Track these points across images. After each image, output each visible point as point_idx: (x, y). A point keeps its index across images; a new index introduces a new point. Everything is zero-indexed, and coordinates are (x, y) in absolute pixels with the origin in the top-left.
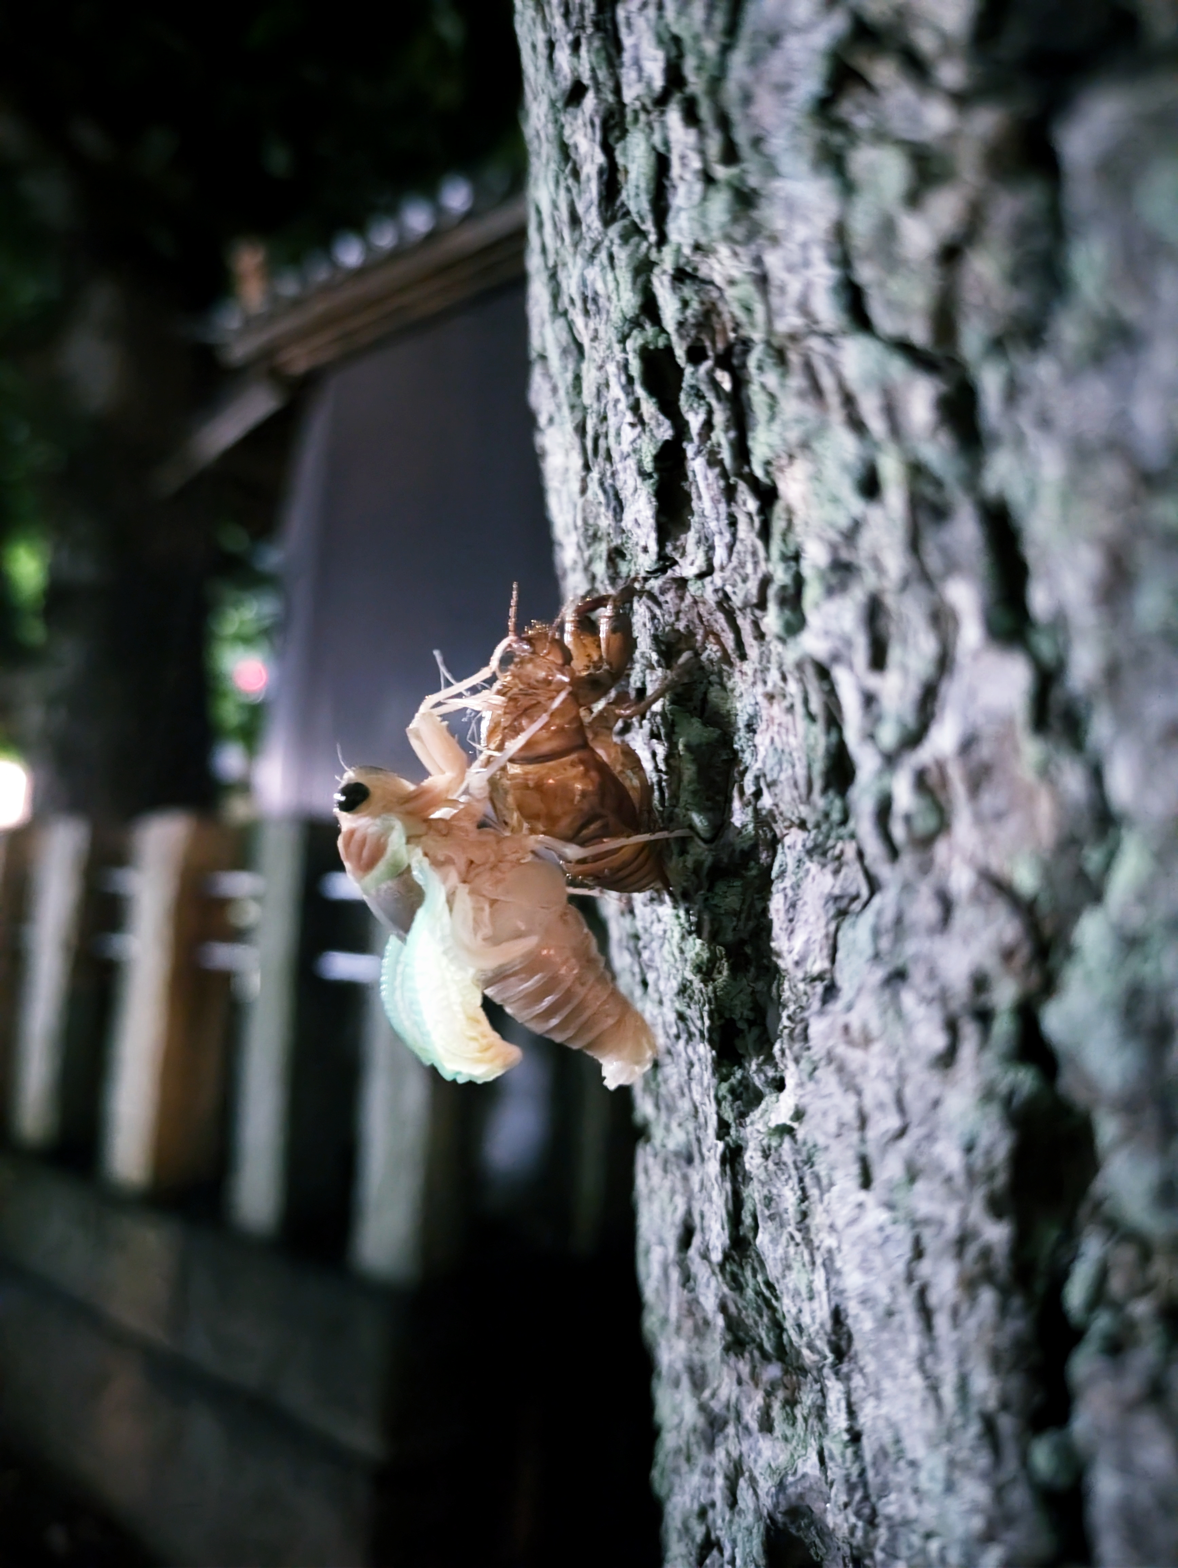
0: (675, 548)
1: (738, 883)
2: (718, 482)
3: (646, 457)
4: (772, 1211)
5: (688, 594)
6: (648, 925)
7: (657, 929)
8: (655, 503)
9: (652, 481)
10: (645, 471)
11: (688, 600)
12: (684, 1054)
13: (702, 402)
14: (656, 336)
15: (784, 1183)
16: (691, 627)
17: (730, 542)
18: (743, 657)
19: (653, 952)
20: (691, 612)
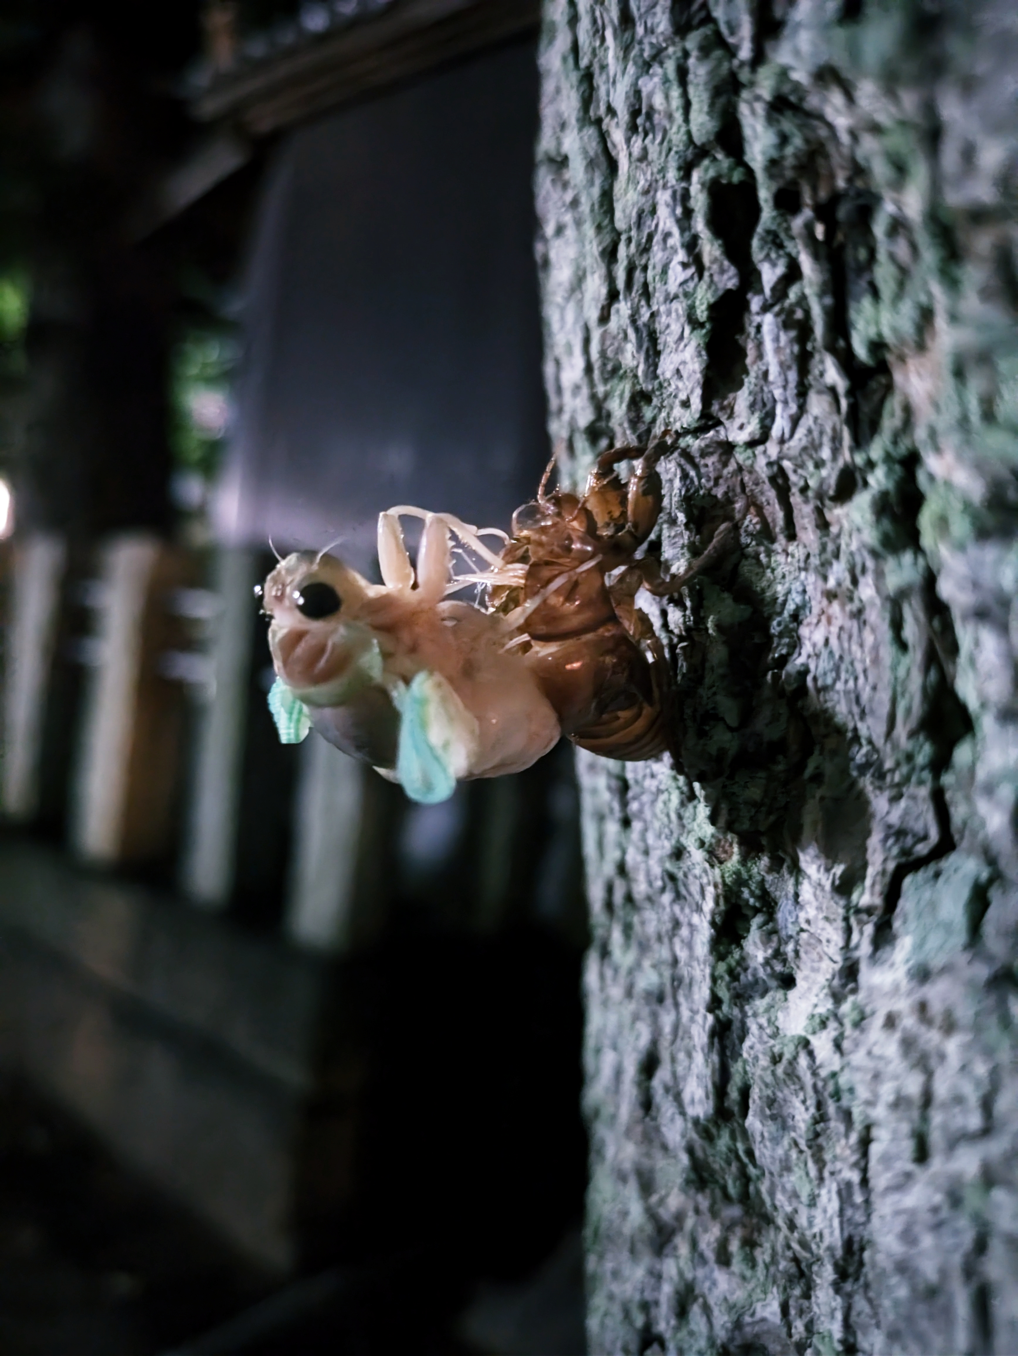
0: (722, 408)
1: (762, 774)
2: (792, 346)
3: (702, 304)
4: (775, 1112)
5: (732, 461)
6: (640, 777)
7: (650, 784)
8: (705, 358)
9: (704, 331)
10: (697, 319)
11: (732, 466)
12: (668, 910)
13: (781, 252)
14: (731, 169)
15: (794, 1092)
16: (730, 494)
17: (795, 415)
18: (792, 536)
19: (642, 805)
20: (734, 479)
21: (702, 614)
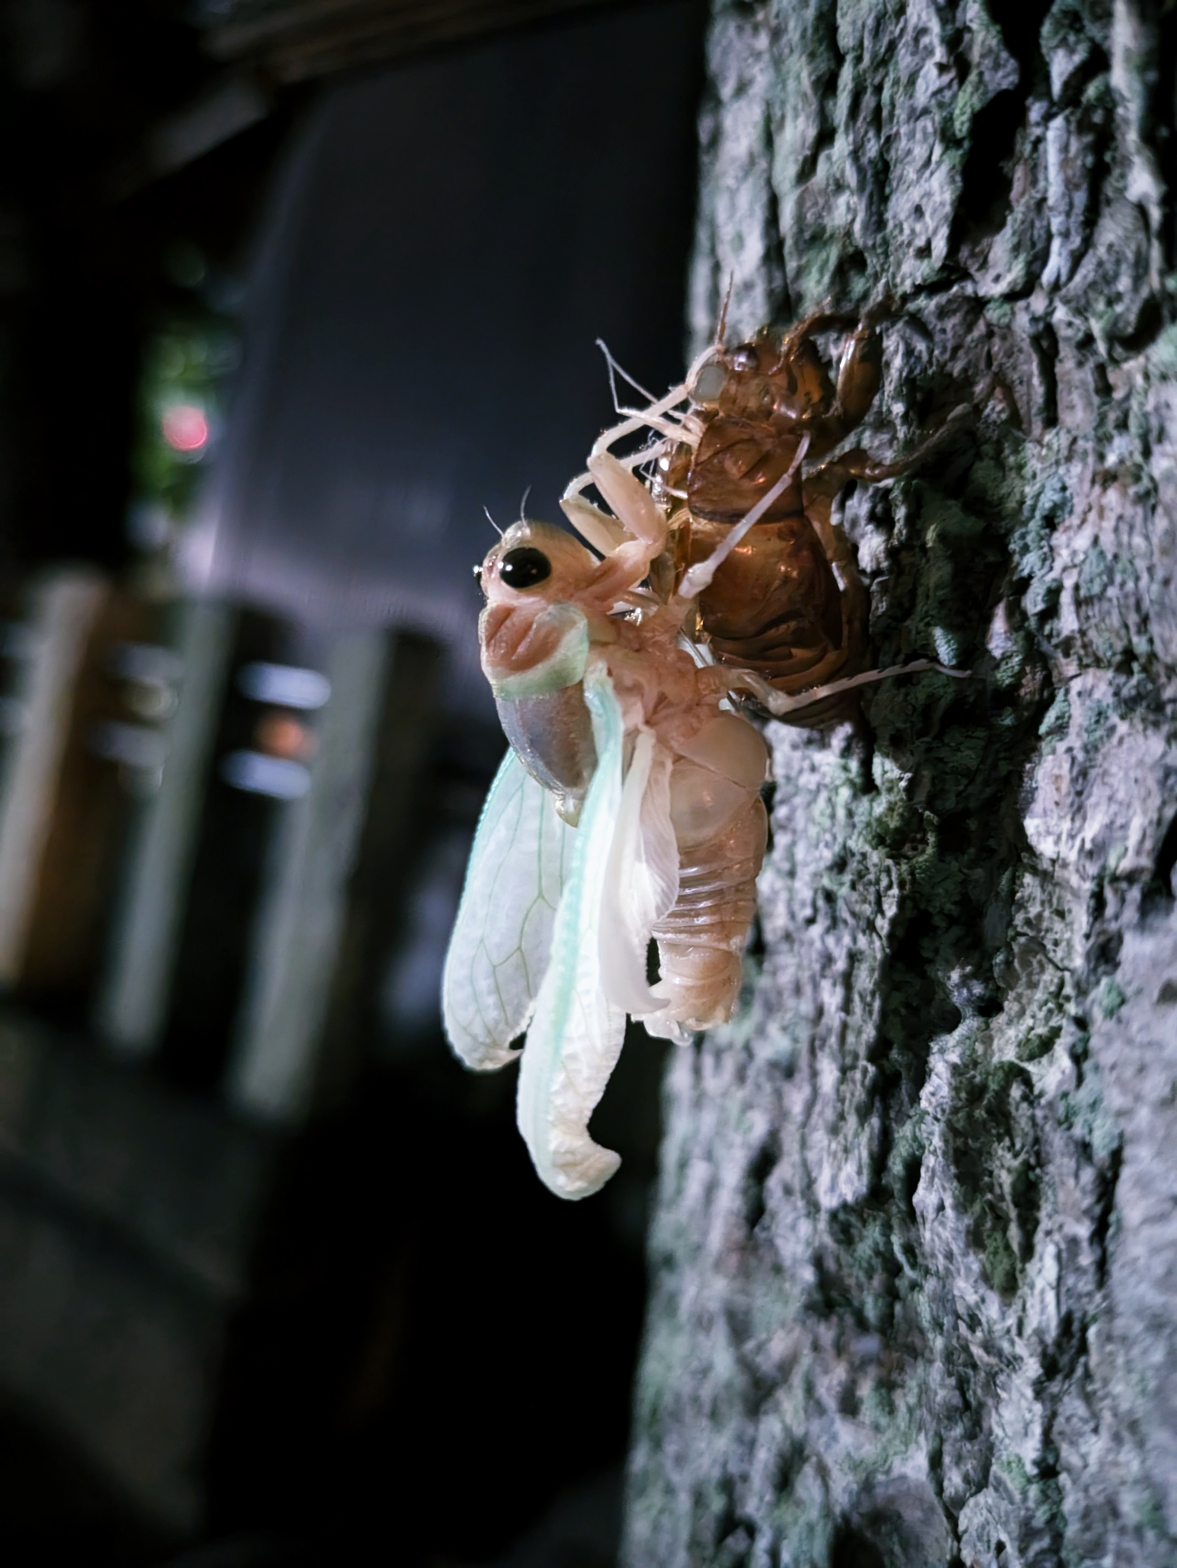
0: (973, 255)
1: (981, 733)
2: (1085, 156)
3: (963, 114)
5: (981, 322)
6: (793, 774)
7: (808, 780)
8: (960, 184)
9: (960, 152)
10: (954, 134)
11: (979, 330)
16: (971, 371)
17: (1079, 249)
18: (1051, 421)
19: (793, 811)
20: (978, 350)
21: (918, 527)
